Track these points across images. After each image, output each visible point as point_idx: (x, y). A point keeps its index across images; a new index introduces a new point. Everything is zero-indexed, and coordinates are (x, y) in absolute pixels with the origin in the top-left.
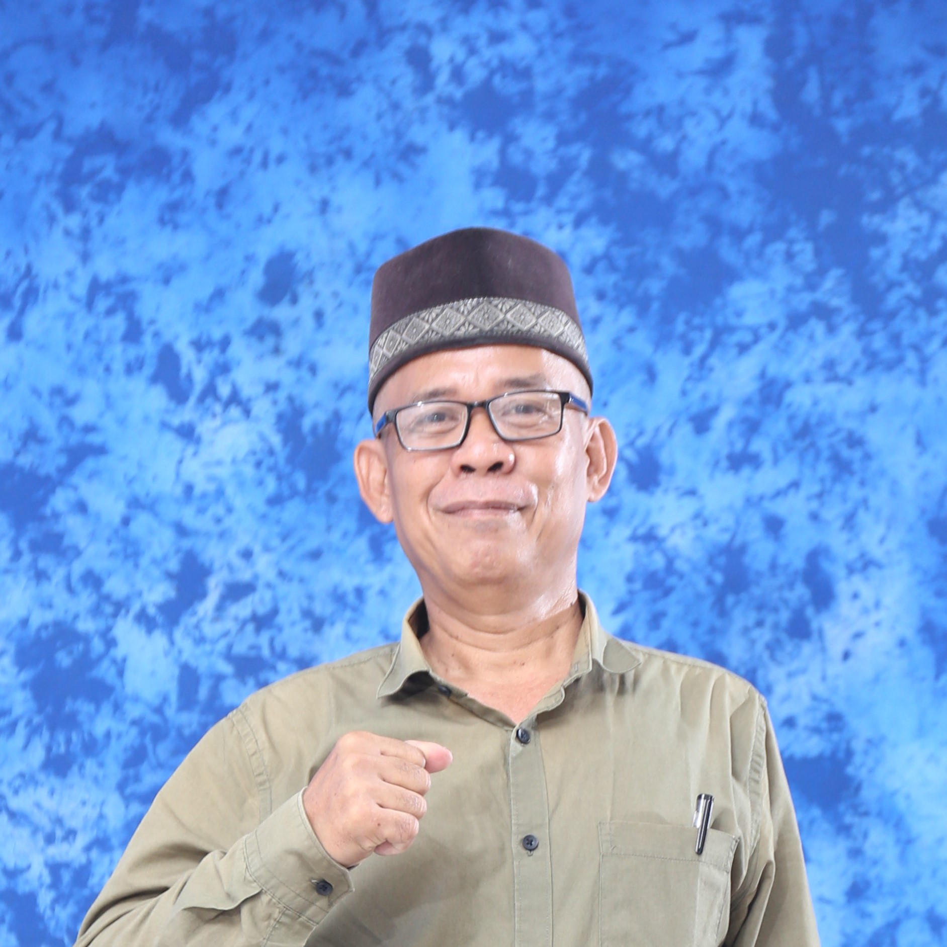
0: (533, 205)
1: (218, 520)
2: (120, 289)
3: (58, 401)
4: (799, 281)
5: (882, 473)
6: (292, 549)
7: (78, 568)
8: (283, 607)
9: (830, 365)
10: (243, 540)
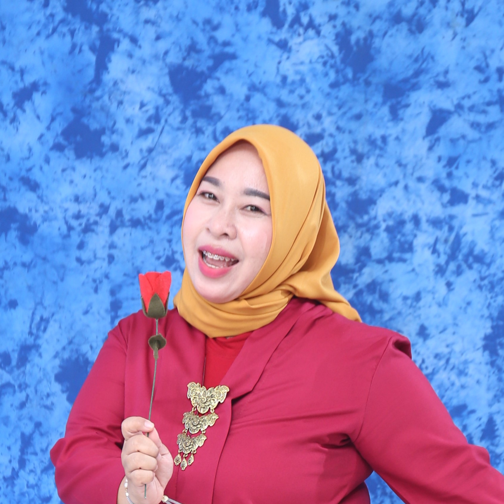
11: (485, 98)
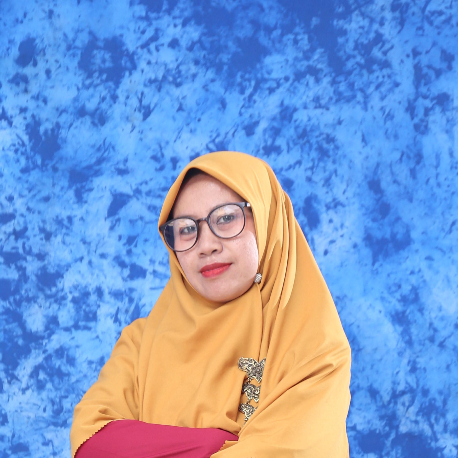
0: (161, 14)
4: (301, 55)
5: (345, 156)
6: (34, 196)
8: (30, 227)
9: (317, 99)
10: (9, 191)
11: (160, 184)
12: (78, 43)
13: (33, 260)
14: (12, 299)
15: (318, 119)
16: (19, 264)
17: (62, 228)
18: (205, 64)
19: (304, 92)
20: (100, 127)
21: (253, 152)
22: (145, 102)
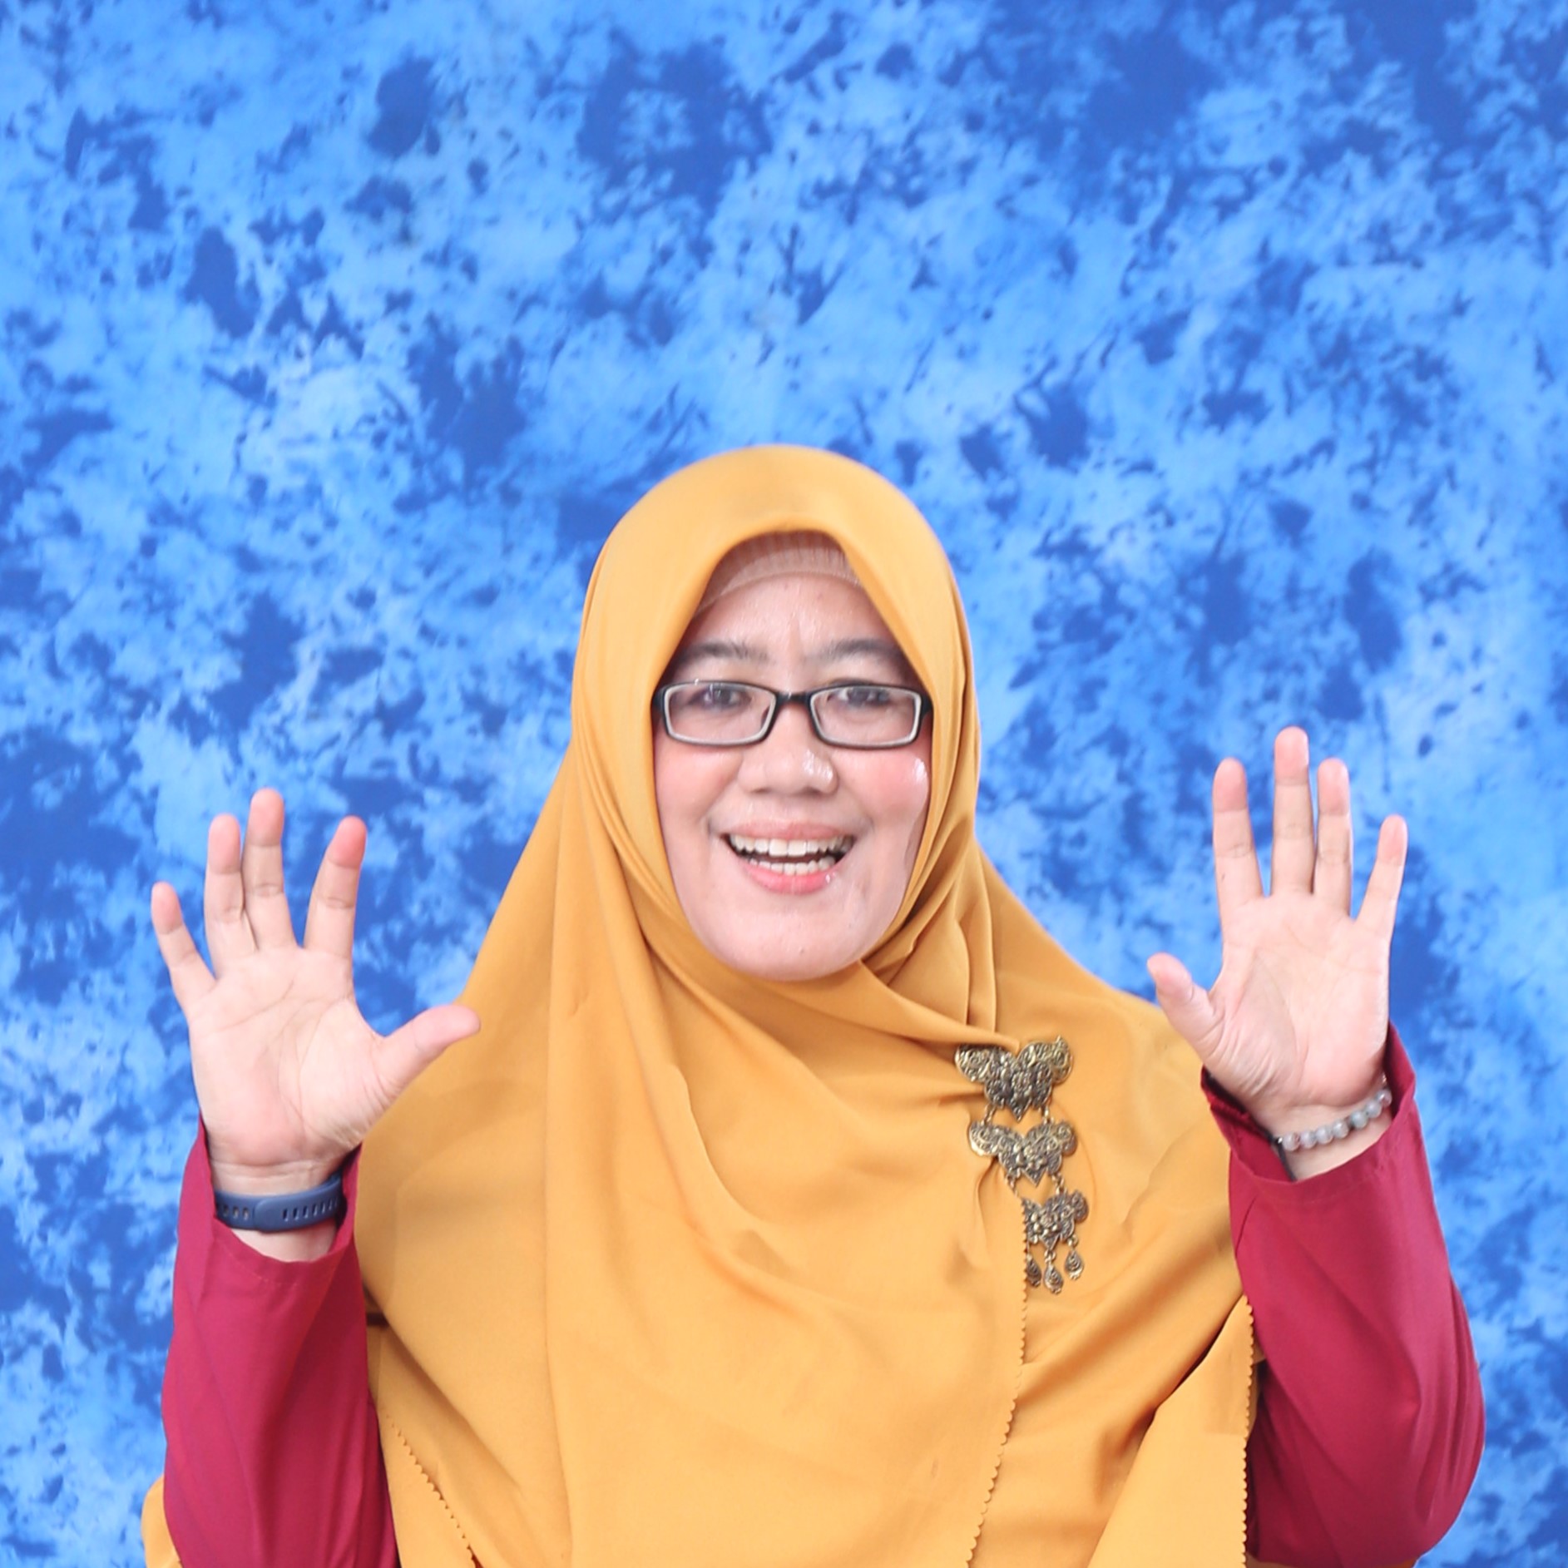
1: (312, 541)
2: (125, 135)
3: (21, 337)
4: (1322, 86)
5: (1480, 421)
6: (444, 587)
7: (67, 632)
8: (431, 691)
9: (1380, 233)
10: (358, 575)
12: (576, 72)
13: (446, 803)
14: (377, 934)
15: (1386, 300)
16: (399, 815)
17: (540, 694)
18: (1001, 128)
19: (1338, 213)
20: (655, 349)
21: (1169, 416)
22: (805, 261)
